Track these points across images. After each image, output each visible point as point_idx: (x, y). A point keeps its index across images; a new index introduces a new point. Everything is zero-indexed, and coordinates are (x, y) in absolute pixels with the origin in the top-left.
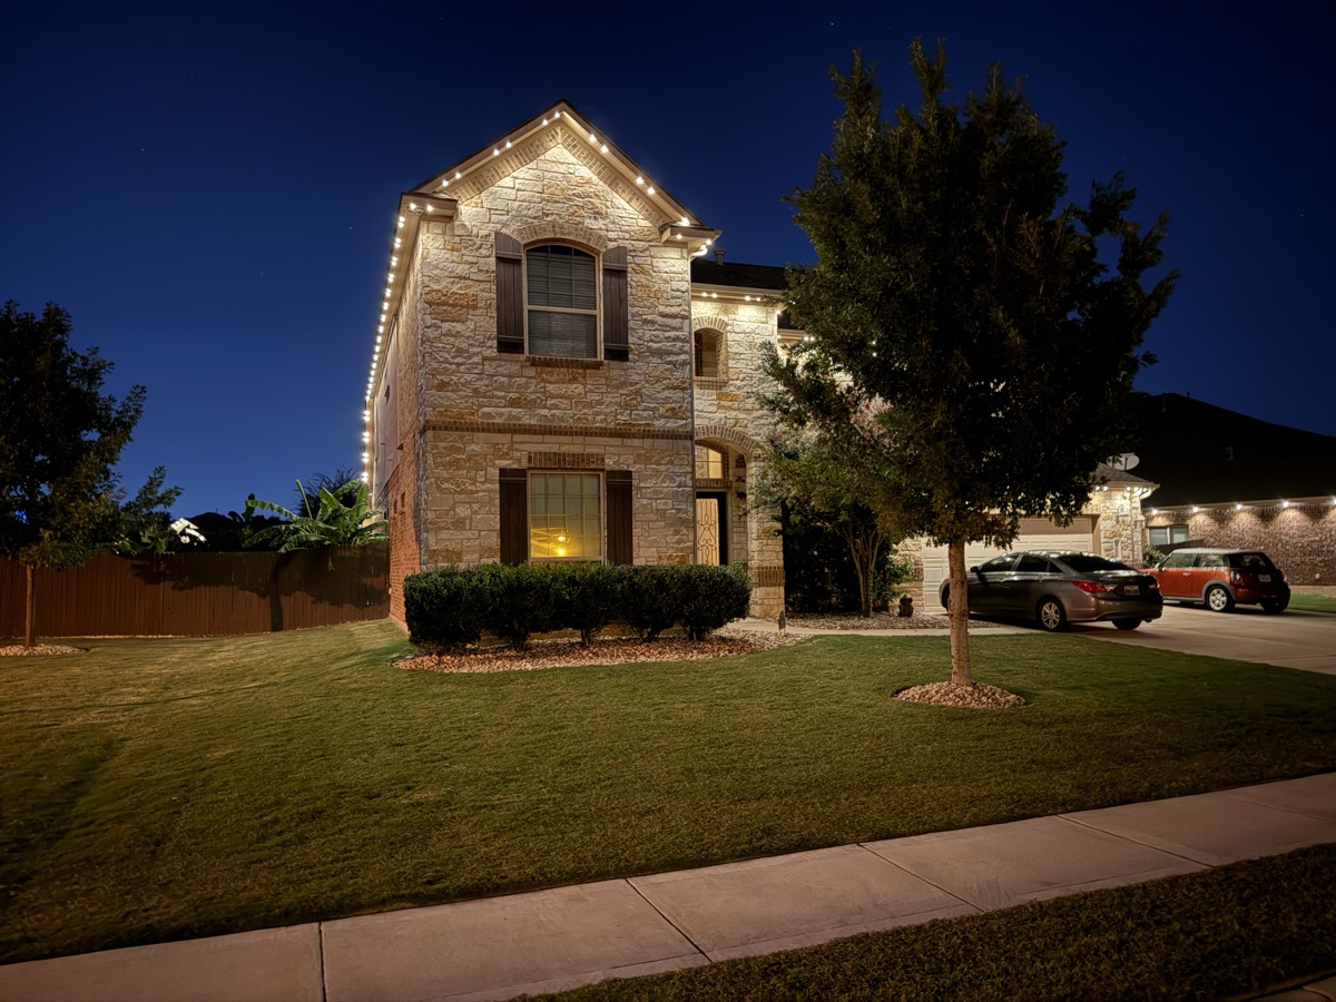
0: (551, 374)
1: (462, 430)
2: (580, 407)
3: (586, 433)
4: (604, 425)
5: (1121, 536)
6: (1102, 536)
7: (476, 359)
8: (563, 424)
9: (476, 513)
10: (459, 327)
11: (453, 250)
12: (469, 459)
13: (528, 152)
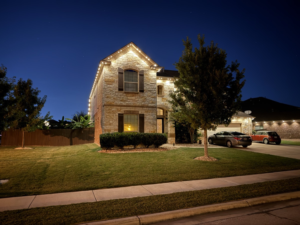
0: (129, 95)
1: (111, 106)
2: (134, 101)
3: (135, 106)
4: (139, 105)
5: (246, 128)
6: (242, 128)
7: (114, 92)
8: (131, 105)
9: (114, 122)
10: (111, 86)
11: (110, 71)
12: (112, 112)
13: (125, 52)
